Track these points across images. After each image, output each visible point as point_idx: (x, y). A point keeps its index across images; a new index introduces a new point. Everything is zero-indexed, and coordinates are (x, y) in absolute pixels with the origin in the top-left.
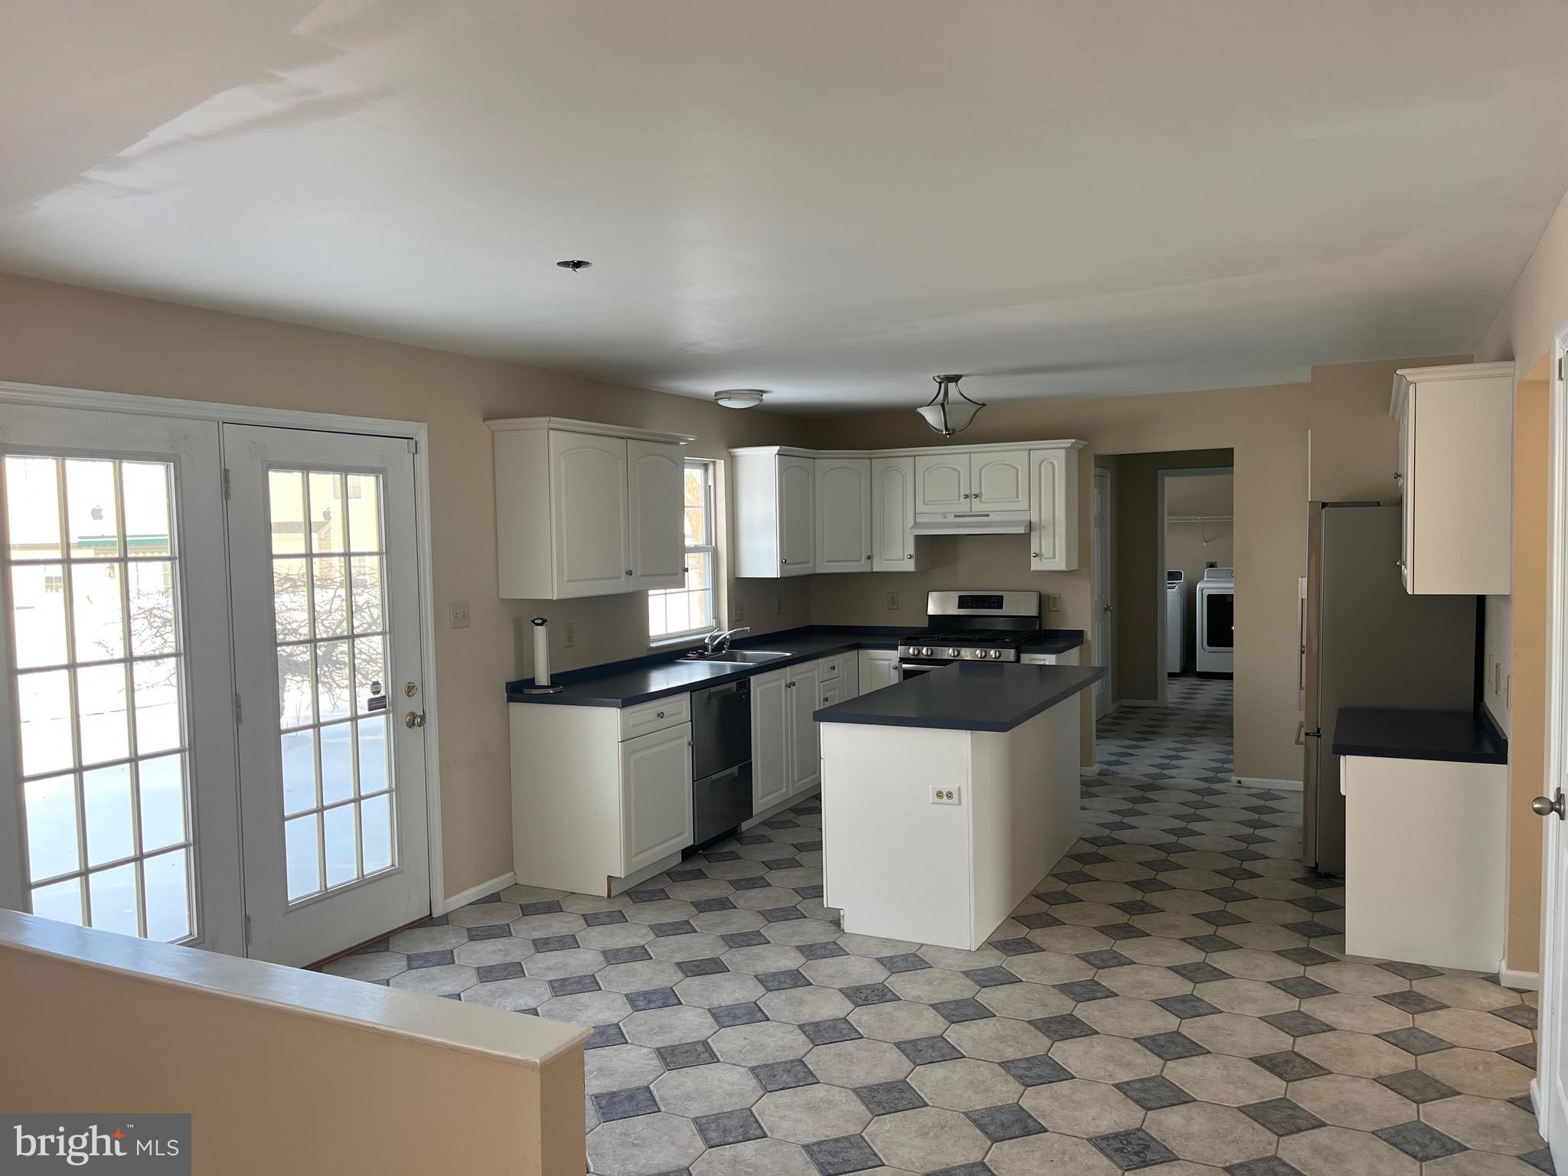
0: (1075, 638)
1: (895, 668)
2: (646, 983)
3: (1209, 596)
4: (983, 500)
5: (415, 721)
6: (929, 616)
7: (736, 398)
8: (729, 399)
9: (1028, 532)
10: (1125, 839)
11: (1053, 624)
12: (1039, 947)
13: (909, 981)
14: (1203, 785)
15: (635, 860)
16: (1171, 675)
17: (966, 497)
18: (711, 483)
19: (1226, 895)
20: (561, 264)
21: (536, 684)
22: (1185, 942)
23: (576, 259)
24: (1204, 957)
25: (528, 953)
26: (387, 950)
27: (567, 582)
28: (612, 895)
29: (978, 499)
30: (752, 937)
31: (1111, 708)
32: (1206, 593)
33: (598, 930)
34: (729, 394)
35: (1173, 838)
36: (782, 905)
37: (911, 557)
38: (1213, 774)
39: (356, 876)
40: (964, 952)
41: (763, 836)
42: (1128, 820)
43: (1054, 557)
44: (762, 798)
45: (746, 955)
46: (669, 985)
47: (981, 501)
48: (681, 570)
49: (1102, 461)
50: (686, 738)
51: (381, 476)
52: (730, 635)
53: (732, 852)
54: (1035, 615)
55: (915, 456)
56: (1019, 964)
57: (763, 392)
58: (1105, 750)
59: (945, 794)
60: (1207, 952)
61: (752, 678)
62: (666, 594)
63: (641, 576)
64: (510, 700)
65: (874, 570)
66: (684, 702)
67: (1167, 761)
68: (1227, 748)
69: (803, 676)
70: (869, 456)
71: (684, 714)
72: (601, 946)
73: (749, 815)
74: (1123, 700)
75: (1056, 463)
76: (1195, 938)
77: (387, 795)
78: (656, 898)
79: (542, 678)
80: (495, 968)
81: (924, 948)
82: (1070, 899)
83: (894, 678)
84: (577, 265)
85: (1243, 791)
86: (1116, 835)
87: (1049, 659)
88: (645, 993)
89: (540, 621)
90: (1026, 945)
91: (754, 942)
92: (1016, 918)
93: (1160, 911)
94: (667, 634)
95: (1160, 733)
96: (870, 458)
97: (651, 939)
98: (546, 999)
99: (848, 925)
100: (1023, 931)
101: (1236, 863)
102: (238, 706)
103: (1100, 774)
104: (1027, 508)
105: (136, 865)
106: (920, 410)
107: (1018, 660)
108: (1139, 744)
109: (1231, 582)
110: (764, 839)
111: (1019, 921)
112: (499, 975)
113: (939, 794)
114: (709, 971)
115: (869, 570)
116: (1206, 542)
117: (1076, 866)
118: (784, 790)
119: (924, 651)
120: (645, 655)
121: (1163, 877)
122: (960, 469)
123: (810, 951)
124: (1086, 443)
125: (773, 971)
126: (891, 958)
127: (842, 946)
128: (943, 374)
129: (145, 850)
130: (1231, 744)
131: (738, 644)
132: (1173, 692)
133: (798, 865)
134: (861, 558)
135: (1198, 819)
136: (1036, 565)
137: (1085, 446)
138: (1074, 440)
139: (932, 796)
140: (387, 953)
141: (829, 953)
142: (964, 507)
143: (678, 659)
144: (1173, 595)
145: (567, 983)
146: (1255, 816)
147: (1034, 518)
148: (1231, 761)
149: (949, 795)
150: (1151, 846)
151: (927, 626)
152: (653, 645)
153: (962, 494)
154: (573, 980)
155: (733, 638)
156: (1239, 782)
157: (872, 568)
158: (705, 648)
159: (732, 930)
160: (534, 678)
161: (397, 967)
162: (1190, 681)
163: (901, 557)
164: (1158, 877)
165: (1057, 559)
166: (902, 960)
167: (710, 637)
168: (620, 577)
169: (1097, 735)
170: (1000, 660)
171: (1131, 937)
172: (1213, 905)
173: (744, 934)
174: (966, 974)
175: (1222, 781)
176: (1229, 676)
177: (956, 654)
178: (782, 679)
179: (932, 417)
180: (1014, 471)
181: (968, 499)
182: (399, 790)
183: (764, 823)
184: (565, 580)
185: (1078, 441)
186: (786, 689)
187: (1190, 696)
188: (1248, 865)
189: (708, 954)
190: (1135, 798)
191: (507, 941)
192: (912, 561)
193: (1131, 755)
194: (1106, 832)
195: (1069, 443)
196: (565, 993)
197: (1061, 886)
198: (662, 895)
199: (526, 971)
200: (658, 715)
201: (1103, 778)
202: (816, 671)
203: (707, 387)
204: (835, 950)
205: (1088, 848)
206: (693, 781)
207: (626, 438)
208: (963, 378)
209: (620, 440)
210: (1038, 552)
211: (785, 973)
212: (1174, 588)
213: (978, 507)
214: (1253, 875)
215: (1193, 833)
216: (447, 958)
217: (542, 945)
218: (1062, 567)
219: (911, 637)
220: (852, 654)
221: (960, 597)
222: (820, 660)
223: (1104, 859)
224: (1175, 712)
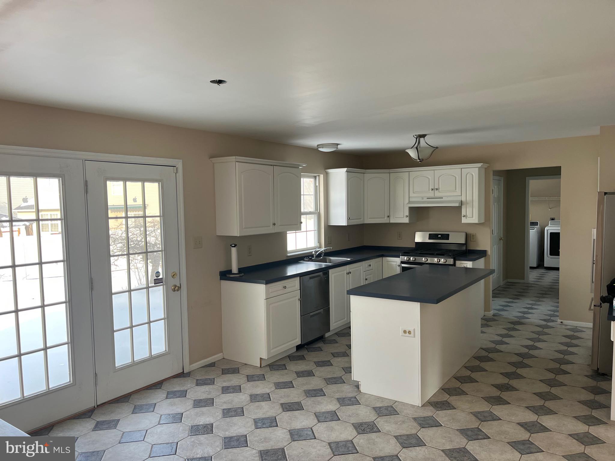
0: (483, 254)
1: (399, 266)
2: (265, 413)
3: (551, 233)
4: (440, 191)
5: (177, 288)
6: (416, 243)
7: (326, 147)
8: (323, 147)
9: (460, 205)
10: (502, 350)
11: (472, 247)
12: (453, 406)
13: (386, 421)
14: (544, 323)
15: (272, 351)
16: (531, 268)
17: (432, 190)
18: (317, 184)
19: (551, 383)
20: (211, 82)
21: (232, 273)
22: (528, 409)
23: (218, 79)
24: (537, 418)
25: (218, 394)
26: (160, 388)
27: (244, 228)
28: (262, 367)
29: (437, 191)
30: (319, 392)
31: (502, 283)
32: (549, 232)
33: (251, 384)
34: (323, 146)
35: (526, 350)
36: (335, 376)
37: (407, 216)
38: (549, 318)
39: (148, 356)
40: (416, 407)
41: (335, 340)
42: (506, 340)
43: (473, 217)
44: (334, 323)
45: (313, 401)
46: (274, 415)
47: (439, 192)
48: (299, 223)
49: (498, 173)
50: (297, 297)
51: (160, 183)
52: (324, 250)
53: (319, 347)
54: (464, 243)
55: (409, 172)
56: (442, 416)
57: (338, 144)
58: (497, 303)
59: (407, 332)
60: (539, 416)
61: (330, 270)
62: (296, 232)
63: (280, 226)
64: (221, 279)
65: (391, 222)
66: (296, 281)
67: (527, 310)
68: (556, 304)
69: (356, 269)
70: (389, 172)
71: (297, 287)
72: (250, 392)
73: (329, 330)
74: (508, 279)
75: (474, 174)
76: (534, 407)
77: (163, 320)
78: (281, 369)
79: (235, 270)
80: (202, 401)
81: (397, 403)
82: (472, 380)
83: (398, 270)
84: (220, 82)
85: (563, 327)
86: (498, 347)
87: (469, 264)
88: (263, 419)
89: (233, 245)
90: (447, 405)
91: (318, 395)
92: (445, 389)
93: (517, 390)
94: (296, 250)
95: (524, 296)
96: (389, 173)
97: (273, 390)
98: (219, 419)
99: (363, 389)
100: (446, 397)
101: (558, 366)
102: (92, 283)
103: (494, 315)
104: (460, 195)
105: (44, 352)
106: (407, 151)
107: (454, 265)
108: (514, 301)
109: (559, 227)
110: (335, 342)
111: (445, 391)
112: (202, 404)
113: (405, 332)
114: (295, 409)
115: (388, 222)
116: (550, 209)
117: (477, 363)
118: (346, 319)
119: (412, 259)
120: (285, 259)
121: (520, 371)
122: (430, 178)
123: (343, 401)
124: (489, 165)
125: (323, 411)
126: (380, 408)
127: (358, 399)
128: (418, 134)
129: (48, 345)
130: (558, 303)
131: (328, 254)
132: (532, 276)
133: (347, 355)
134: (385, 217)
135: (539, 340)
136: (464, 220)
137: (489, 166)
138: (482, 164)
139: (401, 333)
140: (160, 390)
141: (352, 403)
142: (431, 194)
143: (300, 260)
144: (533, 233)
145: (230, 411)
146: (568, 340)
147: (464, 199)
148: (558, 311)
149: (409, 332)
150: (515, 354)
151: (415, 247)
152: (289, 255)
153: (430, 188)
154: (233, 409)
155: (325, 252)
156: (562, 322)
157: (390, 222)
158: (312, 256)
159: (310, 387)
160: (231, 270)
161: (162, 397)
162: (542, 271)
163: (403, 217)
164: (517, 371)
165: (474, 218)
166: (385, 409)
167: (314, 251)
168: (270, 226)
169: (492, 296)
170: (446, 263)
171: (500, 404)
172: (544, 388)
173: (315, 390)
174: (415, 419)
175: (553, 321)
176: (557, 269)
177: (426, 260)
178: (344, 270)
179: (413, 154)
180: (455, 178)
181: (433, 191)
182: (169, 318)
183: (336, 334)
184: (243, 228)
185: (484, 164)
186: (347, 276)
187: (541, 277)
188: (563, 367)
189: (296, 400)
190: (509, 328)
191: (211, 387)
192: (408, 218)
193: (510, 306)
194: (493, 345)
195: (480, 165)
196: (228, 416)
197: (468, 373)
198: (283, 367)
199: (214, 403)
200: (284, 287)
201: (495, 318)
202: (362, 267)
203: (313, 142)
204: (354, 401)
205: (484, 353)
206: (301, 316)
207: (273, 165)
208: (427, 136)
209: (271, 166)
210: (465, 214)
211: (328, 412)
212: (534, 229)
213: (437, 194)
214: (565, 373)
215: (537, 348)
216: (183, 394)
217: (225, 390)
218: (477, 222)
219: (406, 252)
220: (380, 259)
221: (430, 234)
222: (364, 262)
223: (491, 360)
224: (532, 285)
